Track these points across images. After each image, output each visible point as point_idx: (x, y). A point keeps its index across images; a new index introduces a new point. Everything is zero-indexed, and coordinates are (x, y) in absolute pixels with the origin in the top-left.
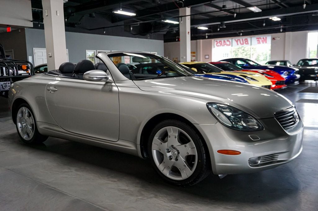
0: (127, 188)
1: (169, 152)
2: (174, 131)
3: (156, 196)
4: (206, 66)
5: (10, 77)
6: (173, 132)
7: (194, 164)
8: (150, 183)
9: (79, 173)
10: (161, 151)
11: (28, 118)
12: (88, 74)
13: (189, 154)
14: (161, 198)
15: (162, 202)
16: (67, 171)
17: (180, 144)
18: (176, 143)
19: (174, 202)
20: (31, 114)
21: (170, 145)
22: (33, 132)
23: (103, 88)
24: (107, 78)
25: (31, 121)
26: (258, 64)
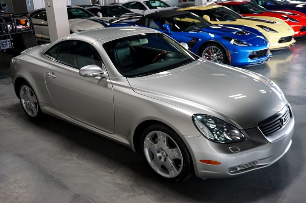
0: (121, 182)
1: (159, 152)
3: (146, 193)
5: (9, 34)
6: (162, 137)
7: (180, 166)
8: (143, 176)
9: (80, 161)
10: (152, 151)
11: (30, 96)
12: (84, 70)
13: (176, 158)
14: (149, 195)
15: (150, 200)
16: (69, 158)
17: (168, 148)
18: (165, 147)
20: (33, 93)
21: (159, 147)
22: (37, 110)
23: (99, 82)
24: (102, 74)
25: (34, 99)
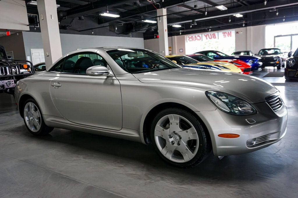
0: (134, 173)
1: (171, 137)
2: (175, 118)
3: (162, 179)
4: (183, 58)
5: (13, 75)
6: (175, 120)
7: (195, 147)
8: (155, 166)
9: (87, 160)
10: (163, 137)
11: (34, 112)
12: (91, 69)
13: (191, 139)
14: (167, 180)
15: (169, 184)
16: (76, 159)
17: (182, 130)
18: (178, 130)
19: (181, 184)
20: (37, 108)
21: (172, 131)
22: (40, 125)
23: (105, 82)
24: (108, 73)
25: (37, 114)
26: (226, 55)
